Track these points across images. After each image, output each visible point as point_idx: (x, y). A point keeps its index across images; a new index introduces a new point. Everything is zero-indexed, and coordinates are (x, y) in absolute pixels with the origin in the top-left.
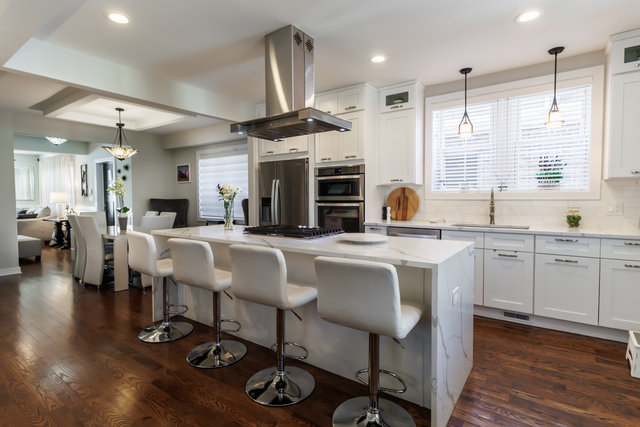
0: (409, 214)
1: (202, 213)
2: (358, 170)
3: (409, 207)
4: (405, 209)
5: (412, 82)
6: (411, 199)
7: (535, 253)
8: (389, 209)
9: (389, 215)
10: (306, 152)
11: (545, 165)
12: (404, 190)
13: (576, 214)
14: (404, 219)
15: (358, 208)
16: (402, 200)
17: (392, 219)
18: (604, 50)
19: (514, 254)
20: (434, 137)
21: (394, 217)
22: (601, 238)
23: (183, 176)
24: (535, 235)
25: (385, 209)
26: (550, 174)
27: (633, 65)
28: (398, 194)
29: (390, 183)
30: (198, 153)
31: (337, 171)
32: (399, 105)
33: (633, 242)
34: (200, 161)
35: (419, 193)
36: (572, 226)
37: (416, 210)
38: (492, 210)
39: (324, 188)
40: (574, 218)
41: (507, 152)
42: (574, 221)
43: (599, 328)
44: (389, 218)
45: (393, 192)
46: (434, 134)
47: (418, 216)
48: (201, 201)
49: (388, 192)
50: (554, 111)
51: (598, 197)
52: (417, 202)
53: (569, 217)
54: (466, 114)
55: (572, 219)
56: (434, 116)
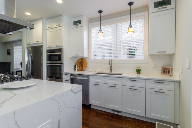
0: (83, 68)
1: (15, 67)
2: (61, 50)
3: (84, 65)
4: (82, 66)
5: (82, 16)
6: (84, 62)
7: (122, 85)
8: (76, 66)
9: (76, 68)
10: (42, 43)
11: (130, 50)
12: (82, 59)
13: (139, 69)
14: (82, 70)
15: (60, 66)
16: (81, 63)
17: (77, 70)
18: (148, 5)
19: (115, 86)
20: (92, 39)
21: (78, 69)
22: (146, 80)
23: (9, 53)
24: (122, 78)
25: (75, 66)
26: (131, 53)
27: (157, 9)
28: (80, 60)
29: (75, 56)
30: (14, 44)
31: (54, 51)
32: (78, 25)
33: (158, 81)
34: (15, 47)
35: (87, 60)
36: (138, 73)
37: (86, 67)
38: (111, 67)
39: (50, 58)
40: (138, 70)
41: (117, 44)
42: (139, 71)
43: (145, 118)
44: (76, 70)
45: (78, 60)
46: (92, 37)
47: (87, 69)
48: (15, 63)
49: (77, 60)
50: (131, 27)
51: (147, 62)
52: (86, 64)
53: (137, 70)
54: (100, 29)
55: (138, 71)
56: (92, 31)
